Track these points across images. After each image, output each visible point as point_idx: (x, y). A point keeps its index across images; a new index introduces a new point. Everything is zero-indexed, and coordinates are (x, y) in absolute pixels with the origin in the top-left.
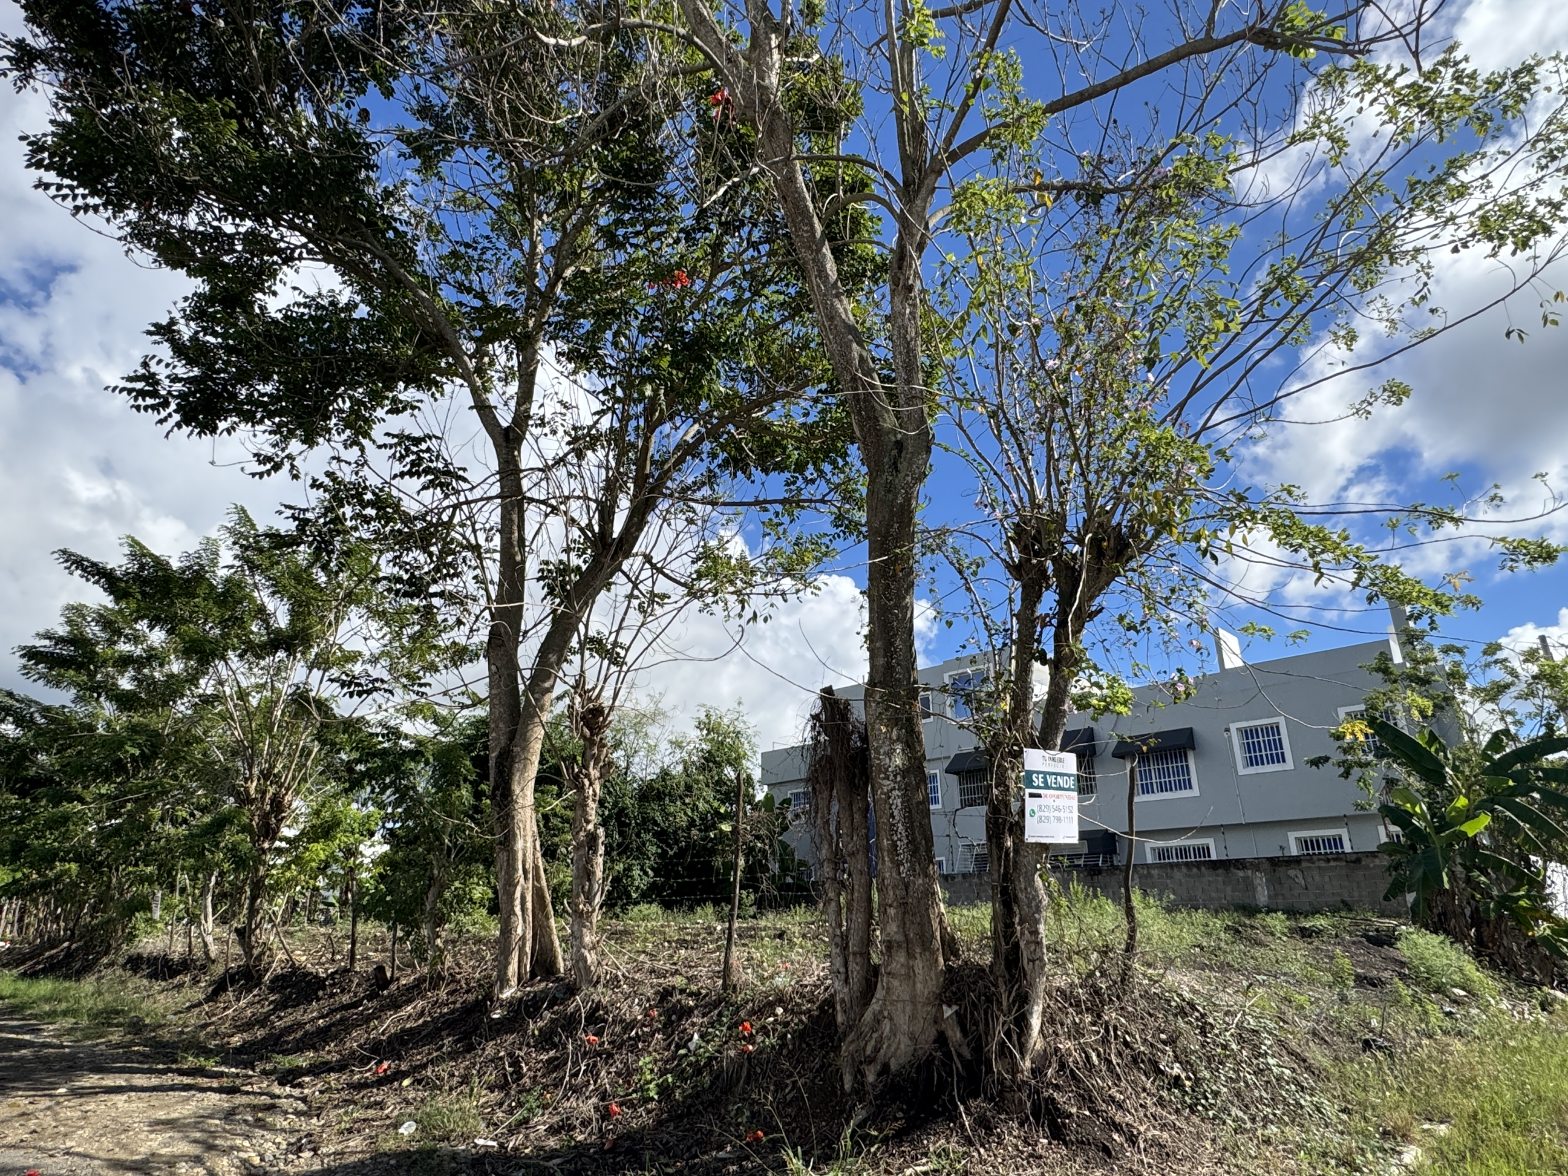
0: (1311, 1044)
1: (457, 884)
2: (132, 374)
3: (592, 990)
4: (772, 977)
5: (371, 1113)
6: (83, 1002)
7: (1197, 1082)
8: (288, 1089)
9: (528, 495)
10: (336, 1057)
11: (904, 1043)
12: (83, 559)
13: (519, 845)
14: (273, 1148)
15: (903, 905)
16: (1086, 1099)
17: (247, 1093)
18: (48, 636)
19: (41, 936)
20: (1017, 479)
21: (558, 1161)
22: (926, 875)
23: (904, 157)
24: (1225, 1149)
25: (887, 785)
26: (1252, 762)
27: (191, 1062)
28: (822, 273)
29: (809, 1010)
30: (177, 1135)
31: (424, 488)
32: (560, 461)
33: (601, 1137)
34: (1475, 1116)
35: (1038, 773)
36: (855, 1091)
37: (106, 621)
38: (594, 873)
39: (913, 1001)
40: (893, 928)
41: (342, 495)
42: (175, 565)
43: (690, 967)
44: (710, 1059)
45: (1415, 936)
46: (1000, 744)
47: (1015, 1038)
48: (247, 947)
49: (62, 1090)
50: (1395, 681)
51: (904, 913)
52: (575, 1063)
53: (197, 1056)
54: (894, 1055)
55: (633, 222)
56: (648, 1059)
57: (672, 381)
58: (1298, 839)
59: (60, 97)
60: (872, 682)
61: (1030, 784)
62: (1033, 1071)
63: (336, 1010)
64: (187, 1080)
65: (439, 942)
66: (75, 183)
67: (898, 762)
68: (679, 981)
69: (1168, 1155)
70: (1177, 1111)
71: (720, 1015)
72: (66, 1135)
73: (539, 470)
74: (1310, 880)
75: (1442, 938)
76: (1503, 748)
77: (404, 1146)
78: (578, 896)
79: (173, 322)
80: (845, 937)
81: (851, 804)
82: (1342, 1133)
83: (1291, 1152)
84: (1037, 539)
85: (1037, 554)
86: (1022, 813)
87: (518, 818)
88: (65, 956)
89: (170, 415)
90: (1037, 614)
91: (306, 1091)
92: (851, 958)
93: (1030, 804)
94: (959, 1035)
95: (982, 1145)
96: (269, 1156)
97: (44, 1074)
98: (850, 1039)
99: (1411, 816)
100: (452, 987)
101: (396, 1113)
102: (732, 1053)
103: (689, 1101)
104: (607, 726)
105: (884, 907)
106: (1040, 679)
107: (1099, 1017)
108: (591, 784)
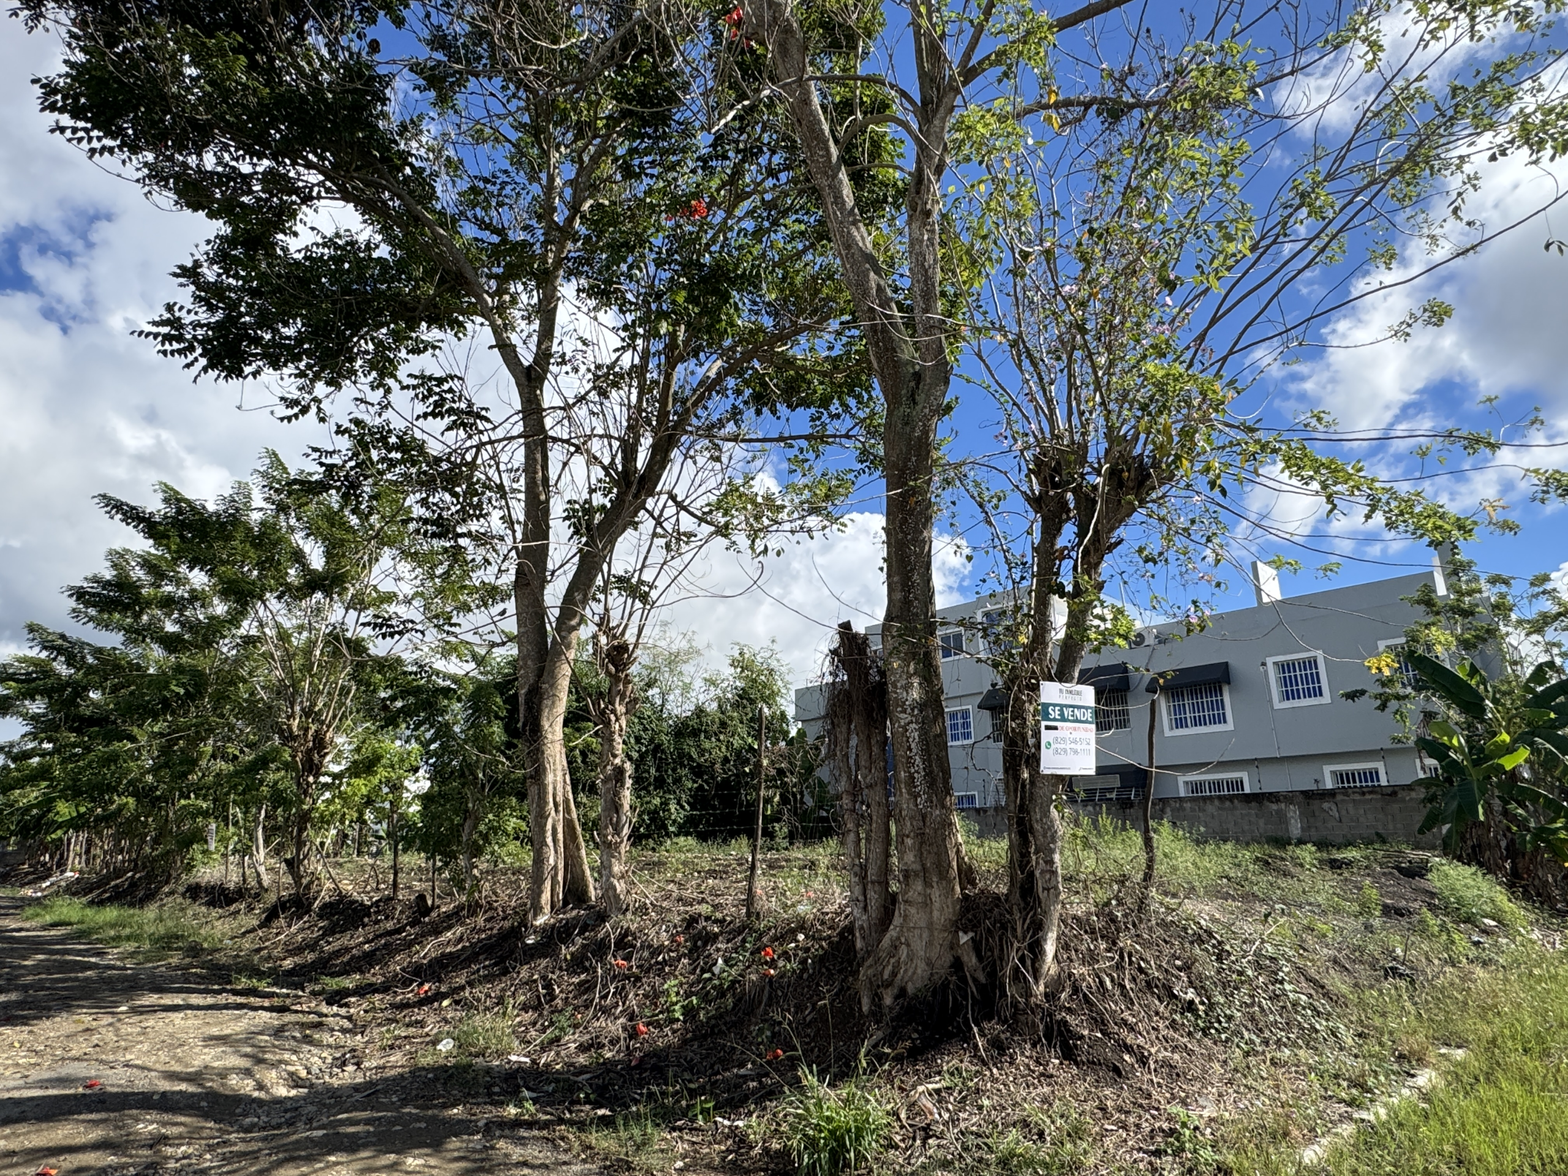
0: (1332, 971)
1: (491, 816)
2: (157, 319)
3: (621, 917)
4: (793, 905)
5: (412, 1031)
6: (146, 928)
7: (1211, 1006)
8: (335, 1008)
9: (551, 433)
10: (380, 979)
11: (921, 968)
12: (122, 504)
13: (550, 778)
14: (320, 1062)
15: (920, 836)
16: (1099, 1022)
17: (297, 1012)
18: (96, 580)
19: (107, 866)
20: (1037, 408)
21: (587, 1076)
22: (943, 806)
23: (922, 75)
24: (1236, 1070)
25: (904, 718)
26: (1287, 696)
27: (244, 983)
28: (838, 199)
29: (830, 937)
30: (229, 1050)
31: (449, 429)
32: (581, 399)
33: (629, 1055)
34: (1493, 1041)
35: (1055, 705)
36: (872, 1013)
37: (147, 564)
38: (622, 805)
39: (930, 926)
40: (910, 857)
41: (368, 439)
42: (211, 507)
43: (717, 895)
44: (733, 982)
45: (1446, 868)
46: (1017, 677)
47: (1029, 962)
48: (297, 878)
49: (123, 1008)
50: (1438, 613)
51: (921, 844)
52: (605, 986)
53: (250, 977)
54: (911, 979)
55: (647, 152)
56: (674, 982)
57: (689, 315)
58: (1333, 773)
59: (73, 36)
60: (889, 617)
61: (1046, 717)
62: (1046, 995)
63: (381, 936)
64: (240, 1000)
65: (475, 872)
66: (89, 125)
67: (915, 696)
68: (704, 909)
69: (1178, 1075)
70: (1190, 1034)
71: (744, 941)
72: (126, 1049)
73: (560, 408)
74: (1344, 812)
75: (1474, 869)
76: (1547, 681)
77: (442, 1062)
78: (606, 827)
79: (197, 264)
80: (864, 868)
81: (869, 737)
82: (1356, 1056)
83: (1304, 1073)
84: (1057, 470)
85: (1055, 486)
86: (1038, 746)
87: (547, 752)
88: (130, 885)
89: (196, 360)
90: (1058, 547)
91: (352, 1011)
92: (870, 886)
93: (1046, 736)
94: (974, 960)
95: (995, 1065)
96: (315, 1070)
97: (107, 993)
98: (867, 964)
99: (1449, 748)
100: (489, 914)
101: (435, 1031)
102: (754, 977)
103: (713, 1022)
104: (632, 663)
105: (901, 836)
106: (1059, 612)
107: (1114, 943)
108: (617, 720)
